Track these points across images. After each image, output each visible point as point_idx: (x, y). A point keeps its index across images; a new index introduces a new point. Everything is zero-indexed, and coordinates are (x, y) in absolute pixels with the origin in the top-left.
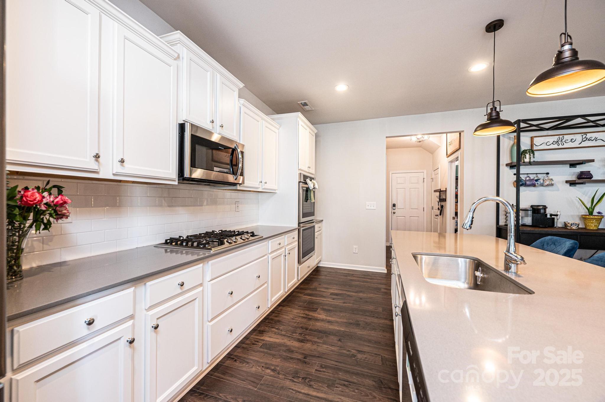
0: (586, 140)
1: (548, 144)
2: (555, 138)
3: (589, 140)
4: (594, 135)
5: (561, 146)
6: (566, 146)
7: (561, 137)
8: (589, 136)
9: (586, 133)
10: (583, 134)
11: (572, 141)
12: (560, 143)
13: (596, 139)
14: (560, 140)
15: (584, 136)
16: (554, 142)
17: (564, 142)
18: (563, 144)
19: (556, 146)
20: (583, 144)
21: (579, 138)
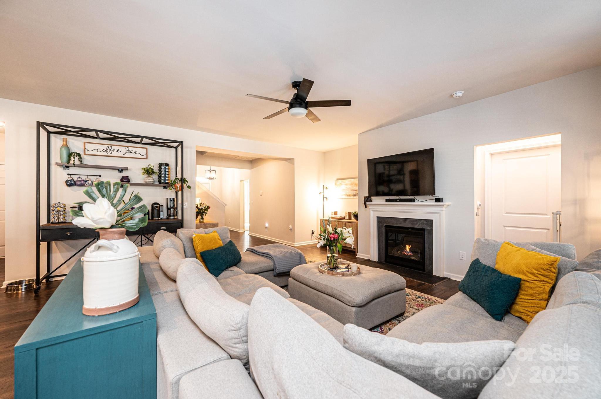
0: (129, 152)
1: (98, 151)
2: (105, 147)
3: (131, 152)
4: (134, 150)
5: (109, 154)
6: (113, 154)
7: (110, 146)
8: (131, 149)
9: (128, 147)
10: (126, 147)
11: (118, 151)
12: (109, 151)
13: (135, 153)
14: (109, 149)
15: (127, 149)
16: (103, 149)
17: (112, 151)
18: (111, 153)
19: (105, 154)
20: (126, 155)
21: (123, 149)
